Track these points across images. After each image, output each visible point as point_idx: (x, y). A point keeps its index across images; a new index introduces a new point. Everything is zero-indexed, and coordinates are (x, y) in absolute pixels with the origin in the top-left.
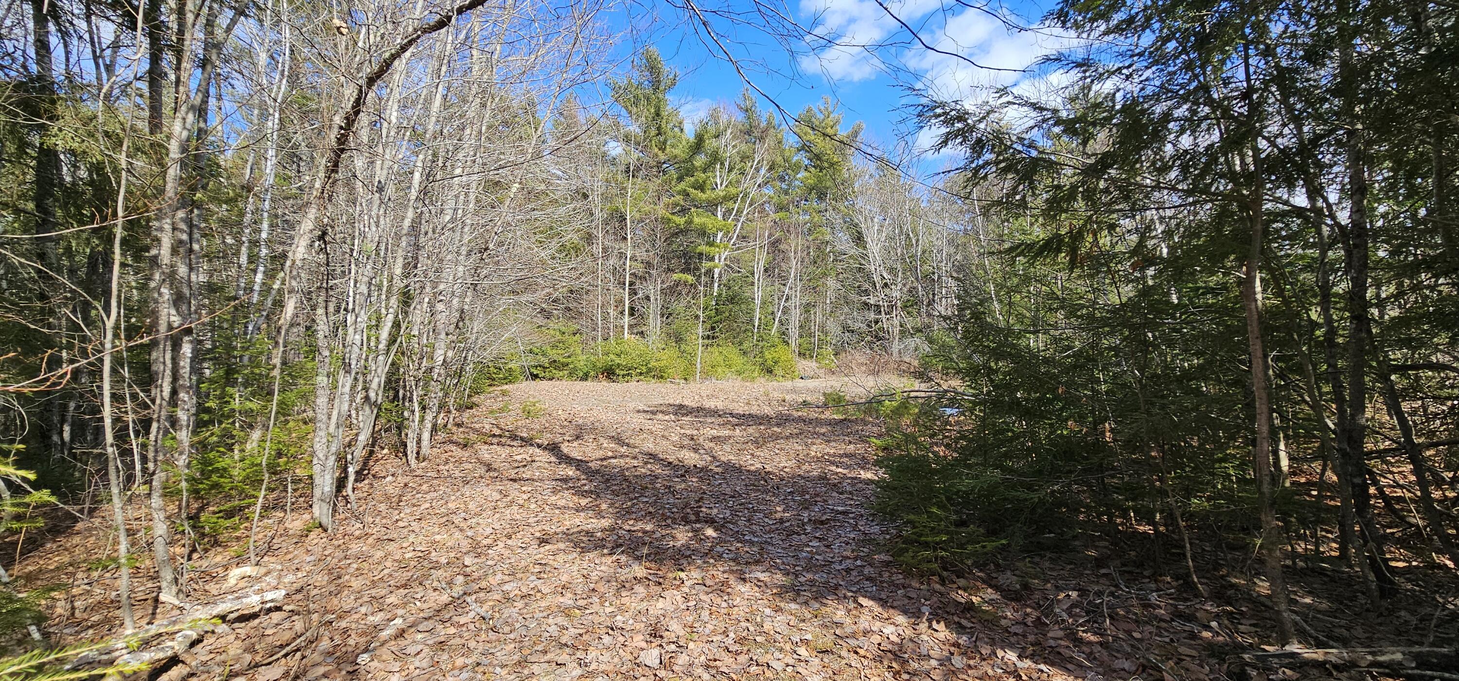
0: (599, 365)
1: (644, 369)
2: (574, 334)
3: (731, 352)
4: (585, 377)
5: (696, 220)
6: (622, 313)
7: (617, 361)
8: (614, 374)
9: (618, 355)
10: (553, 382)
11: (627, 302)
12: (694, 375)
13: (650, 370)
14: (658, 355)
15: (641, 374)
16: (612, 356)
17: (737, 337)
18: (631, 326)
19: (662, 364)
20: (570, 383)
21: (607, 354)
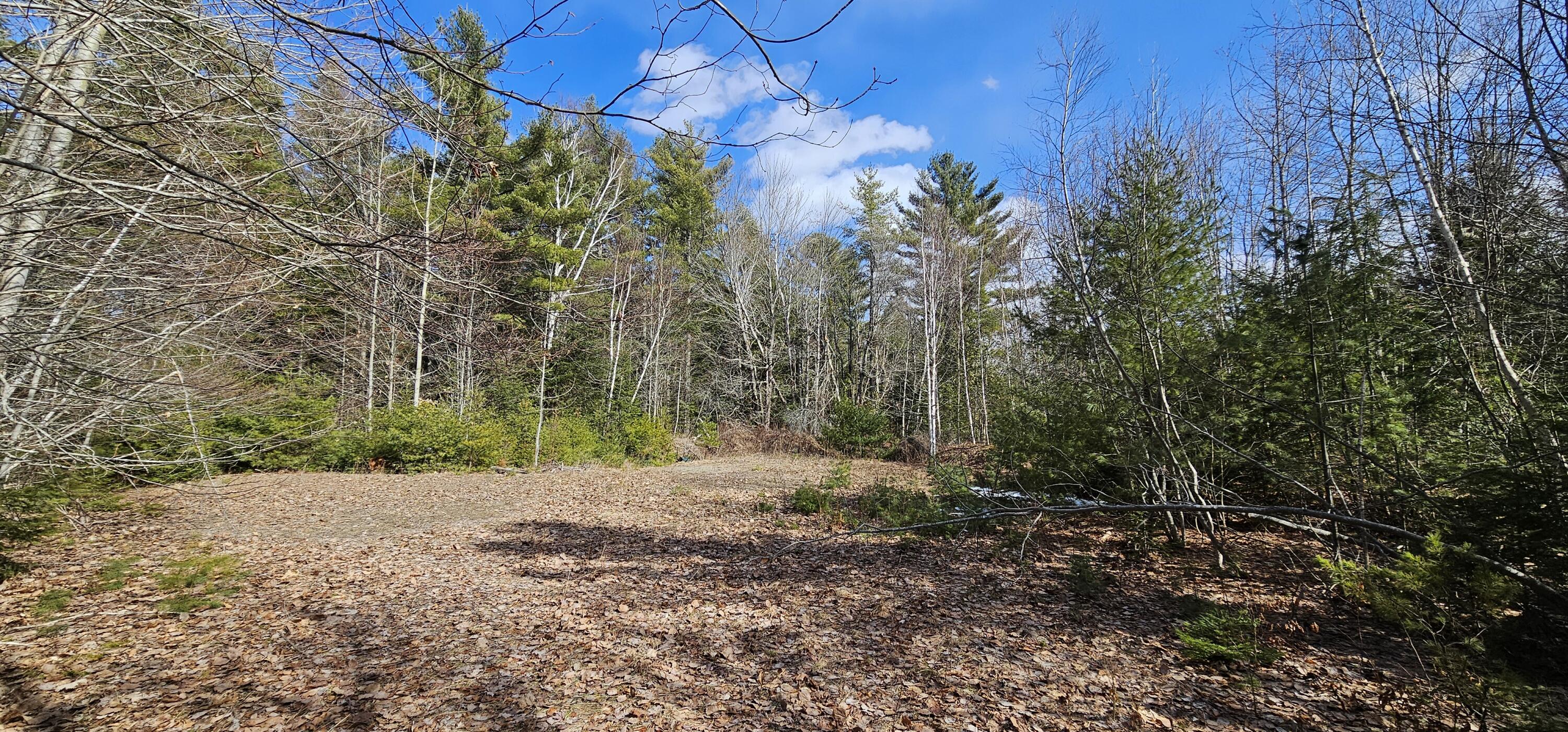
0: (370, 445)
1: (452, 452)
2: (325, 396)
3: (581, 427)
4: (343, 465)
5: (533, 242)
6: (413, 366)
7: (404, 438)
8: (397, 459)
9: (406, 430)
10: (282, 476)
11: (420, 351)
12: (530, 461)
13: (460, 452)
14: (475, 427)
15: (445, 459)
16: (393, 431)
17: (585, 405)
18: (423, 388)
19: (484, 442)
20: (316, 475)
21: (386, 428)
